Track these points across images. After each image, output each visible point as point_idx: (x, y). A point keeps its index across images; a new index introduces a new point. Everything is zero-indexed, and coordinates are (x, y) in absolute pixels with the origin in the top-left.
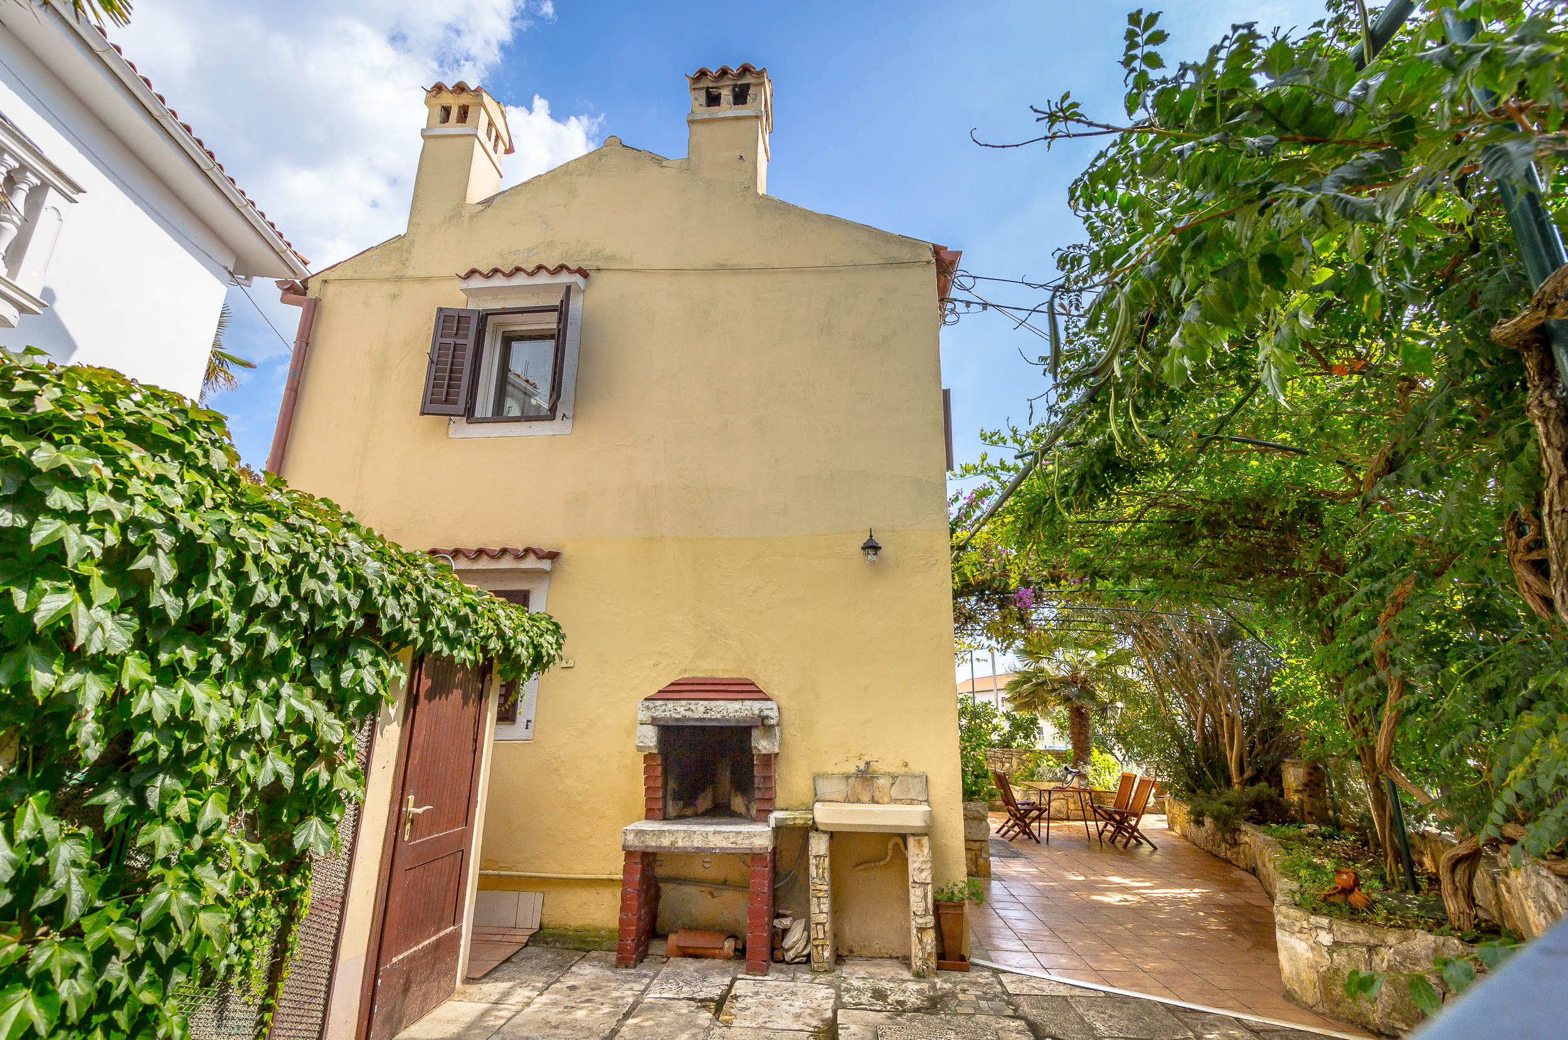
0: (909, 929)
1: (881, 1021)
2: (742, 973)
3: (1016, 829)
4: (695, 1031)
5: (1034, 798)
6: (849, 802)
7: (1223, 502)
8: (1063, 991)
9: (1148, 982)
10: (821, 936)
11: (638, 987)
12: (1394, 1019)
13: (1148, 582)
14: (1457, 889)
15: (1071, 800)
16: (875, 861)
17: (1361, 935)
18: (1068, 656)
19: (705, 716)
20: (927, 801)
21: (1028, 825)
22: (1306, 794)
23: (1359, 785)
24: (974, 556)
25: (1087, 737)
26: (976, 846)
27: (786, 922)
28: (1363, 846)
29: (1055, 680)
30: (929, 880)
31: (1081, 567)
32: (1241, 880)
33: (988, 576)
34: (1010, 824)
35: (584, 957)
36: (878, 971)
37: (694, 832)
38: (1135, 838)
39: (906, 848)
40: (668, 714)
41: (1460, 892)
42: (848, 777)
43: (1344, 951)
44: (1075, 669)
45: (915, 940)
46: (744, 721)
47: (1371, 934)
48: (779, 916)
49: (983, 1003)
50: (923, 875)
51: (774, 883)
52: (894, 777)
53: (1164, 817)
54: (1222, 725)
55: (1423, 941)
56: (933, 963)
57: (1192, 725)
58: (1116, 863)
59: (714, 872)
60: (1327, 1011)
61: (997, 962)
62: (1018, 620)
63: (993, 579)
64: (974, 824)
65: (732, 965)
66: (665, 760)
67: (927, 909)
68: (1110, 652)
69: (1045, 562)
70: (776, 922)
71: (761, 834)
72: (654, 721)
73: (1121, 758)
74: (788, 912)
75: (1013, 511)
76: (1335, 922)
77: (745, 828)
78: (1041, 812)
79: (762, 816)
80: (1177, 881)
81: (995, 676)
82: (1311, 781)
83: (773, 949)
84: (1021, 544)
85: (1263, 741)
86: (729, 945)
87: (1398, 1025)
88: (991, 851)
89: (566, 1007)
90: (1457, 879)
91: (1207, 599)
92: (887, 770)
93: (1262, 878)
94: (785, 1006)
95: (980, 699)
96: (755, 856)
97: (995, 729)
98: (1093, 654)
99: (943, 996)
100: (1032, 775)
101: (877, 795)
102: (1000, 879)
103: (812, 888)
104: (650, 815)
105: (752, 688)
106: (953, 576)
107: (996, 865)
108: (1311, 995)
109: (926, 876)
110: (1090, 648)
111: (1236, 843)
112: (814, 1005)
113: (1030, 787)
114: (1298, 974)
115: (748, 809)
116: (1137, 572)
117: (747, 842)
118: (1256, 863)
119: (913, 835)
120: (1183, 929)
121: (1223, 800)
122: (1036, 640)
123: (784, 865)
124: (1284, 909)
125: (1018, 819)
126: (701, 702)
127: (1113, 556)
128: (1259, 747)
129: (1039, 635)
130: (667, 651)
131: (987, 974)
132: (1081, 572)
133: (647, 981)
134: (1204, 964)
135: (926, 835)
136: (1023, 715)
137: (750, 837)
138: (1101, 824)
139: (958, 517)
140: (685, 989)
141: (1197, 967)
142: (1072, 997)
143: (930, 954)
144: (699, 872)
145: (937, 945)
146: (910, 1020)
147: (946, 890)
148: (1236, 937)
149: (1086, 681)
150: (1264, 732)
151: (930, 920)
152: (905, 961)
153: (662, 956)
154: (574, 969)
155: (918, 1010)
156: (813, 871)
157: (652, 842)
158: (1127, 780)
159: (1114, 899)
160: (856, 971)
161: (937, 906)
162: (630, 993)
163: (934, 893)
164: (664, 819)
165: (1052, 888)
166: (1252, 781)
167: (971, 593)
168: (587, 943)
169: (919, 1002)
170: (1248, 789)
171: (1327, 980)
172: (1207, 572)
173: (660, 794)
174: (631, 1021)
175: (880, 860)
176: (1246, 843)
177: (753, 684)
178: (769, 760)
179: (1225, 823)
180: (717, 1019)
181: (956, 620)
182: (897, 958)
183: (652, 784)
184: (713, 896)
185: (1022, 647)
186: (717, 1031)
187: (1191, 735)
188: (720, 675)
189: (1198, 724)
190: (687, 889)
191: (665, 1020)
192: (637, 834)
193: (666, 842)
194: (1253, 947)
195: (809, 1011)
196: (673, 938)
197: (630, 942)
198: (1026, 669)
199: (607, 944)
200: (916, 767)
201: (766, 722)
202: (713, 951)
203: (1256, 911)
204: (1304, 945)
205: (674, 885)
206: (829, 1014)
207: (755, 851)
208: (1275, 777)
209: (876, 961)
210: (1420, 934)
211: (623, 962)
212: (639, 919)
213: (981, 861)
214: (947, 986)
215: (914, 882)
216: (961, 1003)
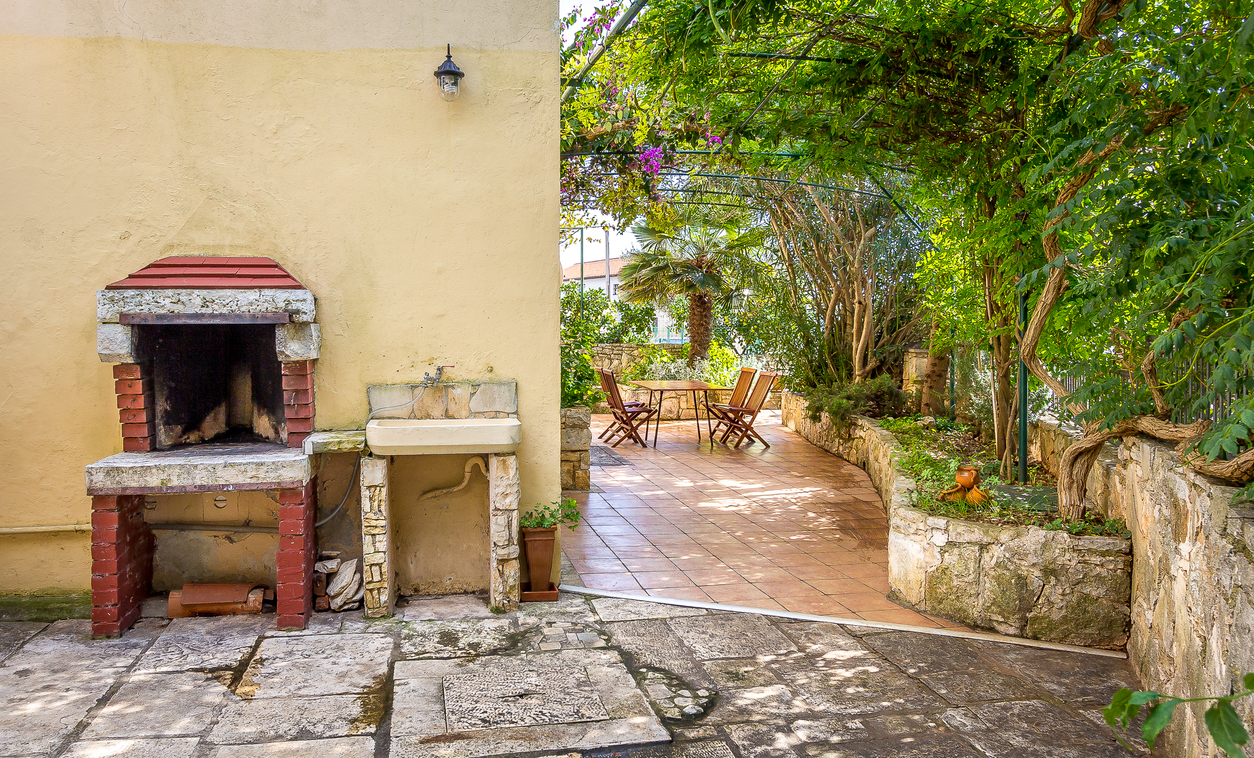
0: (489, 559)
1: (448, 670)
2: (271, 629)
3: (622, 433)
4: (200, 710)
5: (644, 399)
6: (415, 417)
7: (909, 35)
8: (662, 613)
9: (755, 594)
10: (377, 578)
11: (123, 662)
12: (992, 612)
13: (800, 144)
14: (1073, 483)
15: (684, 398)
16: (449, 487)
17: (976, 534)
18: (695, 236)
19: (204, 311)
20: (516, 413)
21: (635, 429)
22: (926, 385)
23: (985, 376)
24: (589, 96)
25: (707, 329)
26: (574, 457)
27: (332, 565)
28: (975, 437)
29: (677, 264)
30: (514, 506)
31: (726, 120)
32: (851, 475)
33: (608, 127)
34: (614, 428)
35: (45, 629)
36: (449, 610)
37: (196, 466)
38: (749, 437)
39: (488, 470)
40: (145, 308)
41: (1075, 485)
42: (414, 387)
43: (956, 551)
44: (701, 251)
45: (494, 573)
46: (264, 317)
47: (986, 533)
48: (322, 558)
49: (572, 636)
50: (508, 501)
51: (315, 520)
52: (476, 386)
53: (779, 412)
54: (852, 313)
55: (1034, 536)
56: (515, 596)
57: (821, 312)
58: (725, 465)
59: (232, 512)
60: (929, 609)
61: (591, 587)
62: (642, 187)
63: (613, 133)
64: (574, 433)
65: (260, 620)
66: (147, 371)
67: (510, 539)
68: (742, 232)
69: (682, 110)
70: (319, 566)
71: (292, 464)
72: (124, 319)
73: (740, 352)
74: (334, 553)
75: (649, 27)
76: (952, 522)
77: (269, 458)
78: (650, 413)
79: (296, 441)
80: (789, 480)
81: (608, 259)
82: (934, 372)
83: (314, 597)
84: (654, 81)
85: (892, 329)
86: (255, 598)
87: (994, 617)
88: (593, 459)
89: (12, 701)
90: (1075, 472)
91: (863, 168)
92: (466, 376)
93: (872, 472)
94: (326, 665)
95: (589, 286)
96: (285, 493)
97: (604, 321)
98: (724, 233)
99: (526, 632)
100: (644, 372)
101: (453, 408)
102: (600, 491)
103: (365, 524)
104: (130, 445)
105: (276, 271)
106: (563, 125)
107: (597, 475)
108: (914, 595)
109: (511, 501)
110: (720, 226)
111: (850, 438)
112: (365, 660)
113: (640, 387)
114: (906, 575)
115: (277, 432)
116: (789, 130)
117: (272, 475)
118: (868, 458)
119: (496, 454)
120: (793, 532)
121: (844, 394)
122: (660, 215)
123: (327, 498)
124: (902, 512)
125: (624, 422)
126: (196, 292)
127: (765, 106)
128: (886, 337)
129: (664, 208)
130: (140, 217)
131: (578, 601)
132: (725, 126)
133: (137, 652)
134: (810, 569)
135: (513, 454)
136: (637, 305)
137: (277, 469)
138: (714, 423)
139: (574, 45)
140: (191, 658)
141: (803, 573)
142: (671, 618)
143: (512, 587)
144: (210, 513)
145: (521, 577)
146: (485, 665)
147: (535, 514)
148: (844, 537)
149: (713, 264)
150: (893, 321)
151: (514, 550)
152: (483, 595)
153: (162, 618)
154: (27, 647)
155: (494, 652)
156: (366, 504)
157: (133, 483)
158: (745, 375)
159: (723, 504)
160: (421, 613)
161: (523, 533)
162: (111, 670)
163: (522, 518)
164: (154, 449)
165: (658, 498)
166: (874, 374)
167: (585, 152)
168: (51, 611)
169: (496, 643)
170: (869, 381)
171: (934, 579)
172: (869, 134)
173: (143, 418)
174: (108, 710)
175: (455, 486)
176: (861, 437)
177: (276, 266)
178: (302, 369)
179: (843, 418)
180: (233, 692)
181: (563, 188)
182: (474, 592)
183: (129, 404)
184: (232, 541)
185: (643, 224)
186: (232, 707)
187: (819, 326)
188: (227, 253)
189: (828, 312)
190: (192, 535)
191: (158, 702)
192: (108, 473)
193: (154, 481)
194: (858, 545)
195: (358, 668)
196: (175, 597)
197: (111, 607)
198: (646, 250)
199: (80, 609)
200: (504, 372)
201: (296, 318)
202: (232, 607)
203: (864, 507)
204: (917, 547)
205: (175, 532)
206: (384, 669)
207: (284, 485)
208: (896, 368)
209: (447, 599)
210: (1033, 528)
211: (101, 632)
212: (121, 579)
213: (579, 473)
214: (532, 620)
215: (497, 509)
216: (545, 639)
